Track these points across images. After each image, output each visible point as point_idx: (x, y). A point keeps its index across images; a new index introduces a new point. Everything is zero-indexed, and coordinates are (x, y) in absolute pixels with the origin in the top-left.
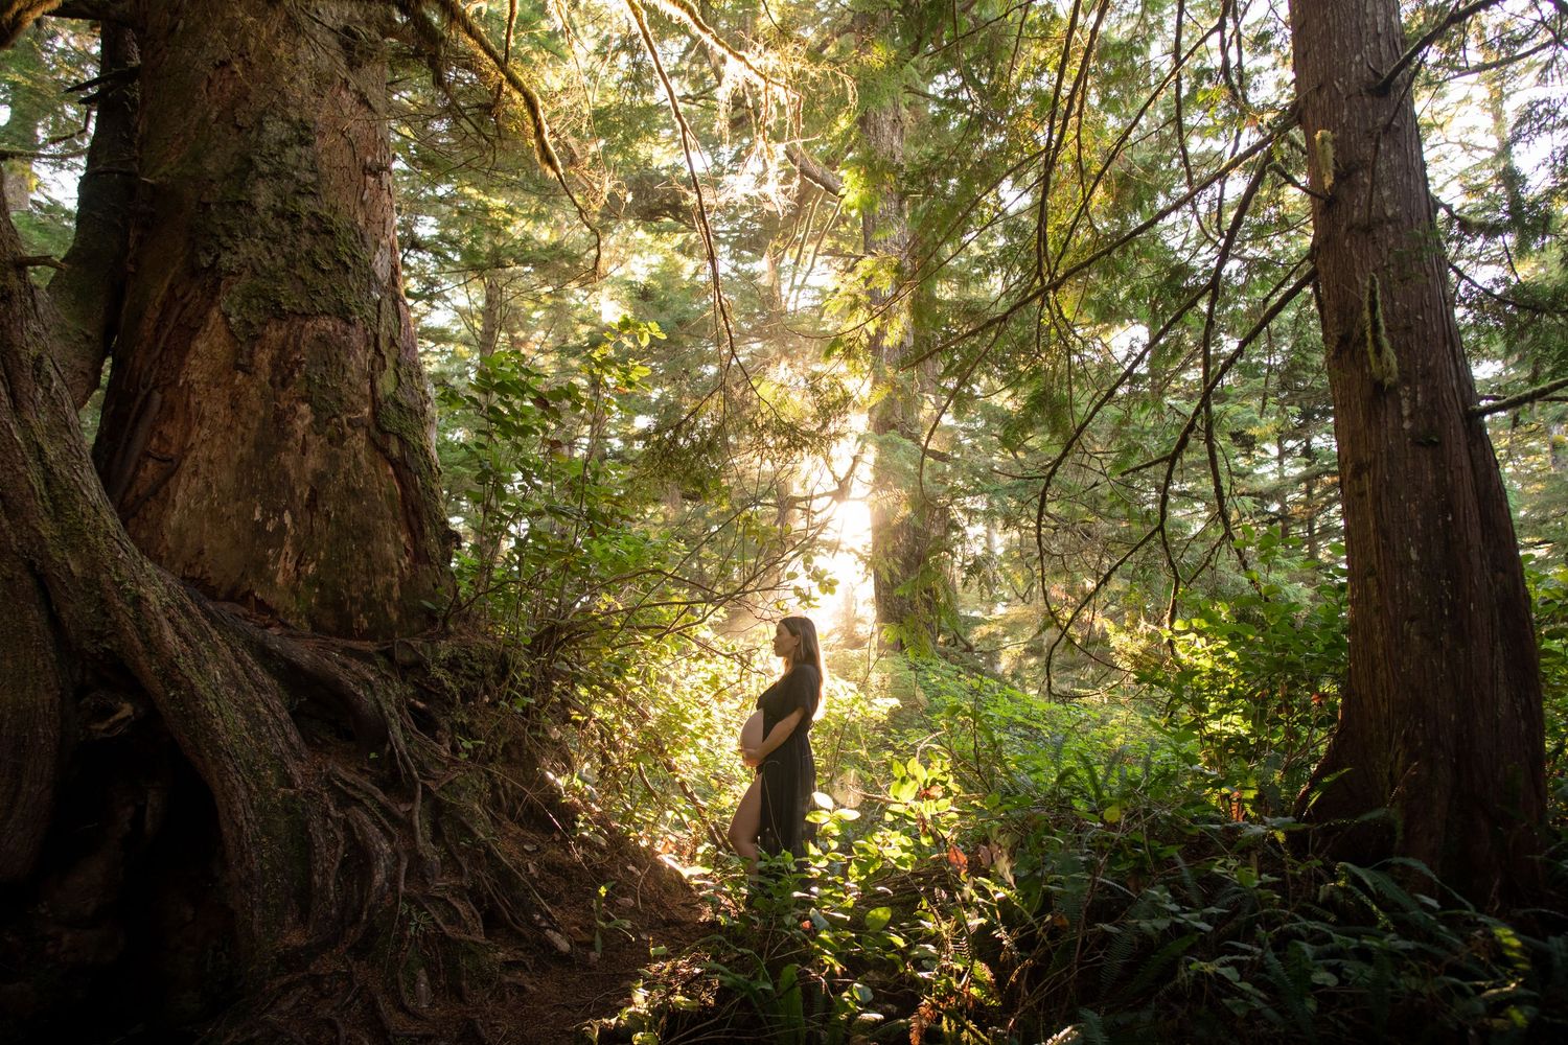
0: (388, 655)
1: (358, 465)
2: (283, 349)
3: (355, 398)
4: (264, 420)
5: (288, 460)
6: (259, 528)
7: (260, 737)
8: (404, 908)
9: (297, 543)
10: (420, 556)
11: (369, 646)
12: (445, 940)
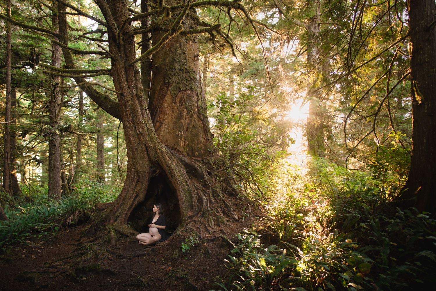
0: (203, 161)
1: (195, 121)
2: (181, 98)
3: (194, 107)
4: (178, 113)
5: (183, 121)
6: (178, 135)
7: (182, 177)
8: (209, 209)
9: (184, 138)
10: (207, 140)
11: (199, 159)
12: (216, 215)
